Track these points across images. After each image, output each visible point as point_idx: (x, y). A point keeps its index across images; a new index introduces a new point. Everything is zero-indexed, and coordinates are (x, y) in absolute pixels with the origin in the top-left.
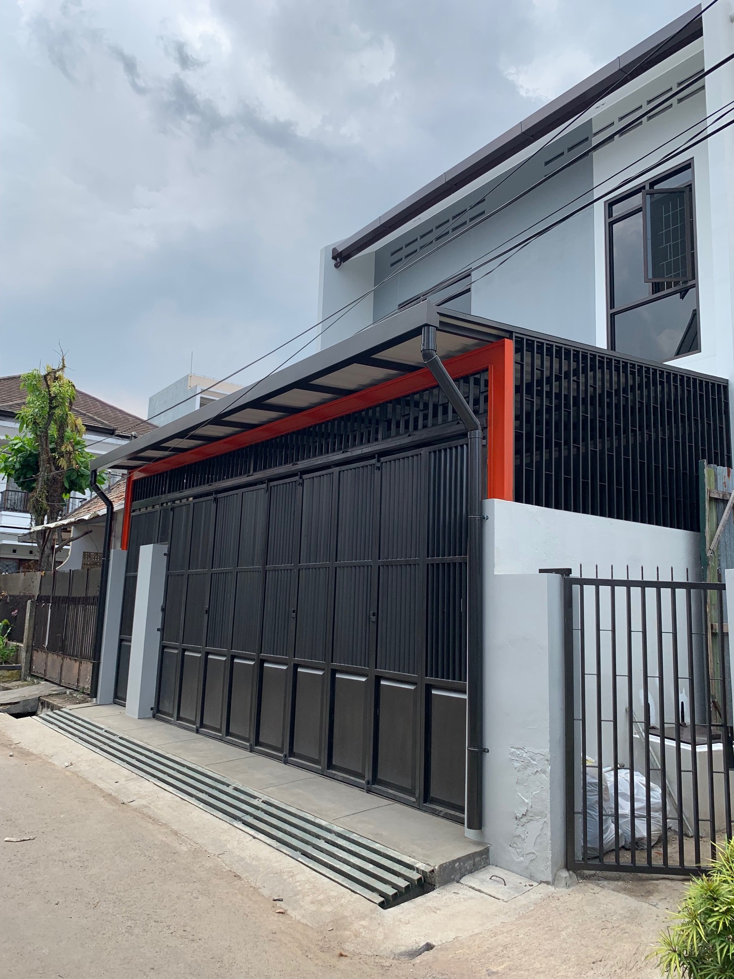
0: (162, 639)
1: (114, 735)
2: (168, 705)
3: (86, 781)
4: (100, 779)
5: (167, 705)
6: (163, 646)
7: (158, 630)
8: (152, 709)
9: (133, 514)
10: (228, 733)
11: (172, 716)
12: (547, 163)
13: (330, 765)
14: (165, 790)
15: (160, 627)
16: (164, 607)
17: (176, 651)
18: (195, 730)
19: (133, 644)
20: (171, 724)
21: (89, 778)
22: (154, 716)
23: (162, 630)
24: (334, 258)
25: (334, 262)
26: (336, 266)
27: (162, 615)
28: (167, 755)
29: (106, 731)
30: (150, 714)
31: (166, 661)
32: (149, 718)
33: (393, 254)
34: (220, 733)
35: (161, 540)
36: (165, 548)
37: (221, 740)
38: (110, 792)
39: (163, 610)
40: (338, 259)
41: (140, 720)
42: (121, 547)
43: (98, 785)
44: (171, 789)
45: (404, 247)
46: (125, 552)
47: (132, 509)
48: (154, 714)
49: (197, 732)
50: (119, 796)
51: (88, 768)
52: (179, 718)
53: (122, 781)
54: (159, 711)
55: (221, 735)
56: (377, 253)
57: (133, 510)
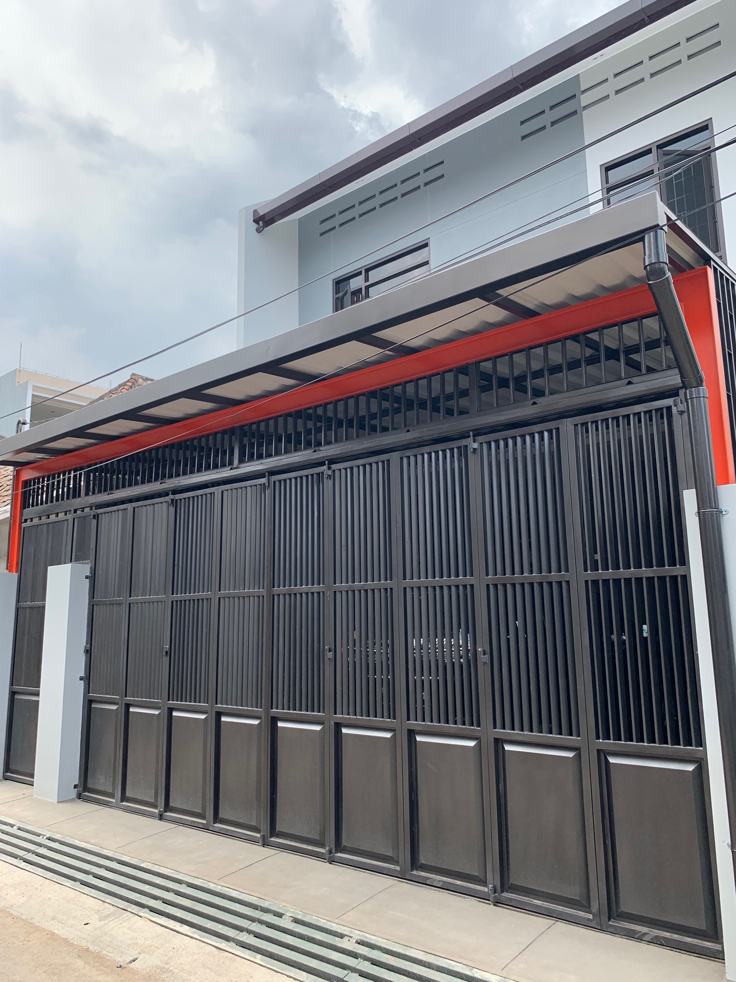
0: (87, 690)
1: (39, 835)
2: (101, 781)
3: (31, 928)
4: (53, 919)
5: (103, 781)
6: (89, 700)
7: (81, 678)
8: (75, 787)
9: (24, 525)
10: (216, 818)
11: (112, 796)
12: (522, 123)
13: (415, 864)
14: (178, 932)
15: (83, 675)
16: (88, 648)
17: (114, 707)
18: (157, 816)
19: (42, 699)
20: (111, 807)
21: (32, 919)
22: (79, 796)
23: (87, 679)
24: (256, 221)
25: (255, 226)
26: (259, 231)
27: (86, 658)
28: (143, 865)
29: (19, 829)
30: (74, 793)
31: (96, 720)
32: (72, 800)
33: (322, 222)
34: (204, 818)
35: (76, 557)
36: (86, 568)
37: (205, 828)
38: (84, 944)
39: (88, 652)
40: (261, 223)
41: (61, 805)
42: (7, 569)
43: (55, 931)
44: (185, 929)
45: (337, 214)
46: (15, 576)
47: (24, 518)
48: (80, 794)
49: (161, 817)
50: (105, 953)
51: (22, 900)
52: (124, 798)
53: (94, 920)
54: (86, 788)
55: (205, 822)
56: (300, 221)
57: (25, 520)
